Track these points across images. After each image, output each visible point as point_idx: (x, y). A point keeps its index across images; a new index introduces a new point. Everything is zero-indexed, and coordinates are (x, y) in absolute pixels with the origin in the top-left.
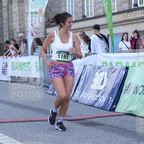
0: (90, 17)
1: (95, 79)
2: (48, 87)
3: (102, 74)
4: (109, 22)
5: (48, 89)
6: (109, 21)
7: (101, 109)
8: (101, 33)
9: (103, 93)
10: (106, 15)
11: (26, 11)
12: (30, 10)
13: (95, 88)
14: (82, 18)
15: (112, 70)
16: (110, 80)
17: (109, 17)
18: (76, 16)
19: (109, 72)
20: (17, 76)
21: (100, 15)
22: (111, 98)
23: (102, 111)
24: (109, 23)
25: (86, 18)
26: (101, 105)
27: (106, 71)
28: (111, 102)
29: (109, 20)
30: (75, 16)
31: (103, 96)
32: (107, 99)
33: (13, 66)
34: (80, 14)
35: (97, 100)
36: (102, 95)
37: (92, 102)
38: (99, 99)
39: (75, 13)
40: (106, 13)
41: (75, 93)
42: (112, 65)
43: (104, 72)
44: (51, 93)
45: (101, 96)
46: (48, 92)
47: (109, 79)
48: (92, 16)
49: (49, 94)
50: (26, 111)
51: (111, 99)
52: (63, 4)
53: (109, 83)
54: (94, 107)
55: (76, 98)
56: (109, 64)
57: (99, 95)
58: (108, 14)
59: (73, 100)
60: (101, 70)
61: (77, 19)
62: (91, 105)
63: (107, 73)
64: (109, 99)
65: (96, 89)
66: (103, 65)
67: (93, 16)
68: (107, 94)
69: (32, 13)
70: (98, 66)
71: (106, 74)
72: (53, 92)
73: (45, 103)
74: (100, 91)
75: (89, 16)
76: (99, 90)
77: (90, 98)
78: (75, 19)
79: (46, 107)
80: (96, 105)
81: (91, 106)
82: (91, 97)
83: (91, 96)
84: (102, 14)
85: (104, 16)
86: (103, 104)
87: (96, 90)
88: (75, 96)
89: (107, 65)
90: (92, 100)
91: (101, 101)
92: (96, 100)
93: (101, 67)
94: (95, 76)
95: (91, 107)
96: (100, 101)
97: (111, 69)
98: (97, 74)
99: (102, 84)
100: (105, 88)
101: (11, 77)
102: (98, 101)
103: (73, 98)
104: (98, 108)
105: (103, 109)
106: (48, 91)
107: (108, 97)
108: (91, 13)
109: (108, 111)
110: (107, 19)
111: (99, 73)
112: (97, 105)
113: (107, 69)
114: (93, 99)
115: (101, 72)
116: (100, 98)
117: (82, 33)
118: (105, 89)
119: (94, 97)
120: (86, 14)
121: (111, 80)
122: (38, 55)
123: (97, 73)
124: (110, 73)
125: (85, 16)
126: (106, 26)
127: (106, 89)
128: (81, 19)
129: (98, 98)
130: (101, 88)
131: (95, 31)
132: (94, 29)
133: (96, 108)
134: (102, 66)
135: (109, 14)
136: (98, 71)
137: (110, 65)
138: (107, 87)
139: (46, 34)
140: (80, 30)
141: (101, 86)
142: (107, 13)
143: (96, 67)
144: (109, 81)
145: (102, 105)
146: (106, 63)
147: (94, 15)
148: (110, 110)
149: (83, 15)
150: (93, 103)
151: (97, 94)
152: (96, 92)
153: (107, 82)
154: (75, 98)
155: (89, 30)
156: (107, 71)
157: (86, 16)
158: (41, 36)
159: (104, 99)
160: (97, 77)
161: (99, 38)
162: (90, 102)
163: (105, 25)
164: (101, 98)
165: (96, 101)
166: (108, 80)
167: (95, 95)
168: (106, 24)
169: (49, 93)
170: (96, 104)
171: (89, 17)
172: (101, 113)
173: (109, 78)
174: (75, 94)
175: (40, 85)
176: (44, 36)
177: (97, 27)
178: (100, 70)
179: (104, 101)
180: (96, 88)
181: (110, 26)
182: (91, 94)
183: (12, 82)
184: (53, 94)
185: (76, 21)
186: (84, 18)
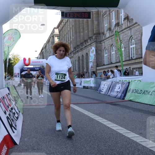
0: (114, 63)
2: (97, 90)
3: (119, 85)
7: (119, 99)
11: (89, 61)
12: (90, 61)
17: (122, 63)
19: (122, 84)
20: (85, 86)
30: (108, 62)
33: (84, 82)
41: (108, 92)
49: (98, 93)
50: (89, 99)
52: (103, 58)
53: (122, 89)
55: (109, 94)
56: (122, 81)
57: (118, 93)
60: (119, 83)
64: (122, 95)
68: (121, 93)
69: (91, 62)
71: (121, 85)
80: (117, 97)
85: (120, 62)
94: (116, 86)
95: (115, 98)
96: (118, 95)
98: (117, 85)
99: (119, 89)
101: (83, 86)
108: (114, 61)
109: (121, 99)
118: (120, 91)
125: (112, 62)
129: (118, 94)
130: (119, 90)
135: (122, 61)
136: (117, 84)
139: (96, 69)
143: (117, 82)
145: (119, 97)
146: (120, 81)
153: (121, 88)
158: (95, 70)
159: (120, 95)
161: (118, 71)
162: (114, 96)
163: (120, 66)
165: (117, 96)
168: (121, 65)
173: (122, 86)
177: (117, 67)
180: (117, 90)
182: (115, 93)
183: (83, 88)
184: (100, 93)
185: (108, 64)
186: (112, 63)
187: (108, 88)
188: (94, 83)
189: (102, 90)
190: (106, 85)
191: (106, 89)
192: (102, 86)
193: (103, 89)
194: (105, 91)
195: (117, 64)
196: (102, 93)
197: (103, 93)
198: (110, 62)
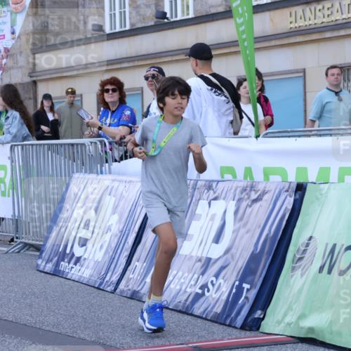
0: (180, 17)
1: (194, 223)
2: (38, 249)
3: (219, 206)
4: (244, 36)
5: (40, 257)
6: (243, 32)
7: (216, 322)
8: (217, 73)
9: (223, 268)
10: (234, 12)
13: (194, 254)
14: (155, 20)
15: (253, 193)
16: (245, 225)
17: (242, 20)
18: (134, 13)
19: (240, 200)
21: (213, 11)
22: (246, 286)
23: (216, 328)
24: (245, 40)
25: (166, 20)
26: (215, 310)
27: (232, 195)
28: (246, 298)
29: (243, 27)
30: (130, 13)
31: (221, 280)
32: (234, 291)
34: (148, 6)
35: (200, 291)
36: (217, 276)
37: (186, 300)
38: (208, 291)
39: (130, 5)
40: (234, 5)
41: (130, 268)
42: (252, 178)
43: (224, 199)
44: (49, 267)
45: (214, 279)
46: (38, 265)
47: (242, 223)
48: (188, 14)
49: (41, 271)
51: (248, 290)
53: (242, 238)
54: (192, 315)
55: (133, 286)
57: (209, 277)
58: (240, 9)
59: (122, 291)
60: (215, 193)
61: (139, 25)
62: (180, 308)
63: (235, 202)
64: (240, 289)
65: (199, 255)
66: (223, 177)
67: (191, 15)
68: (235, 274)
70: (206, 181)
71: (232, 206)
72: (57, 264)
73: (28, 301)
74: (212, 262)
75: (176, 16)
76: (209, 260)
77: (178, 287)
78: (132, 25)
79: (31, 316)
80: (198, 309)
81: (180, 312)
82: (182, 284)
83: (182, 280)
84: (221, 9)
85: (227, 14)
86: (221, 306)
87: (200, 260)
88: (129, 279)
89: (235, 176)
90: (185, 292)
91: (216, 296)
92: (197, 294)
93: (214, 185)
94: (195, 214)
95: (180, 315)
96: (212, 294)
97: (249, 189)
99: (217, 240)
100: (227, 252)
102: (203, 294)
103: (122, 286)
104: (206, 319)
105: (221, 324)
106: (40, 262)
107: (237, 283)
108: (183, 5)
109: (236, 328)
110: (238, 26)
111: (210, 204)
112: (202, 310)
113: (236, 190)
114: (189, 290)
115: (215, 199)
116: (210, 286)
117: (152, 72)
118: (229, 256)
119: (193, 282)
120: (167, 9)
121: (248, 226)
122: (8, 143)
123: (203, 204)
124: (244, 204)
125: (164, 15)
126: (233, 49)
127: (233, 257)
128: (152, 23)
129: (204, 287)
130: (216, 251)
131: (197, 65)
132: (192, 59)
133: (199, 320)
134: (218, 182)
135: (242, 9)
136: (205, 196)
137: (245, 177)
138: (233, 251)
140: (148, 62)
141: (214, 245)
142: (237, 7)
143: (199, 183)
144: (242, 231)
145: (218, 309)
146: (231, 170)
147: (195, 11)
148: (243, 328)
149: (158, 12)
150: (188, 303)
151: (203, 274)
152: (199, 265)
153: (236, 232)
154: (130, 287)
155: (177, 61)
156: (237, 198)
157: (168, 16)
159: (224, 289)
160: (201, 215)
161: (210, 88)
162: (177, 300)
163: (231, 47)
164: (213, 285)
165: (198, 297)
166: (238, 225)
167: (196, 276)
168: (234, 43)
169: (41, 268)
170: (197, 305)
171: (178, 19)
172: (215, 336)
173: (241, 219)
174: (127, 272)
175: (12, 240)
176: (27, 79)
178: (211, 192)
179: (224, 297)
180: (197, 253)
181: (246, 48)
182: (180, 274)
184: (56, 273)
185: (134, 32)
186: (162, 23)
187: (123, 234)
188: (13, 187)
189: (78, 251)
190: (109, 202)
191: (107, 237)
192: (78, 213)
193: (84, 243)
194: (100, 256)
195: (209, 34)
196: (76, 272)
197: (84, 272)
198: (150, 12)
